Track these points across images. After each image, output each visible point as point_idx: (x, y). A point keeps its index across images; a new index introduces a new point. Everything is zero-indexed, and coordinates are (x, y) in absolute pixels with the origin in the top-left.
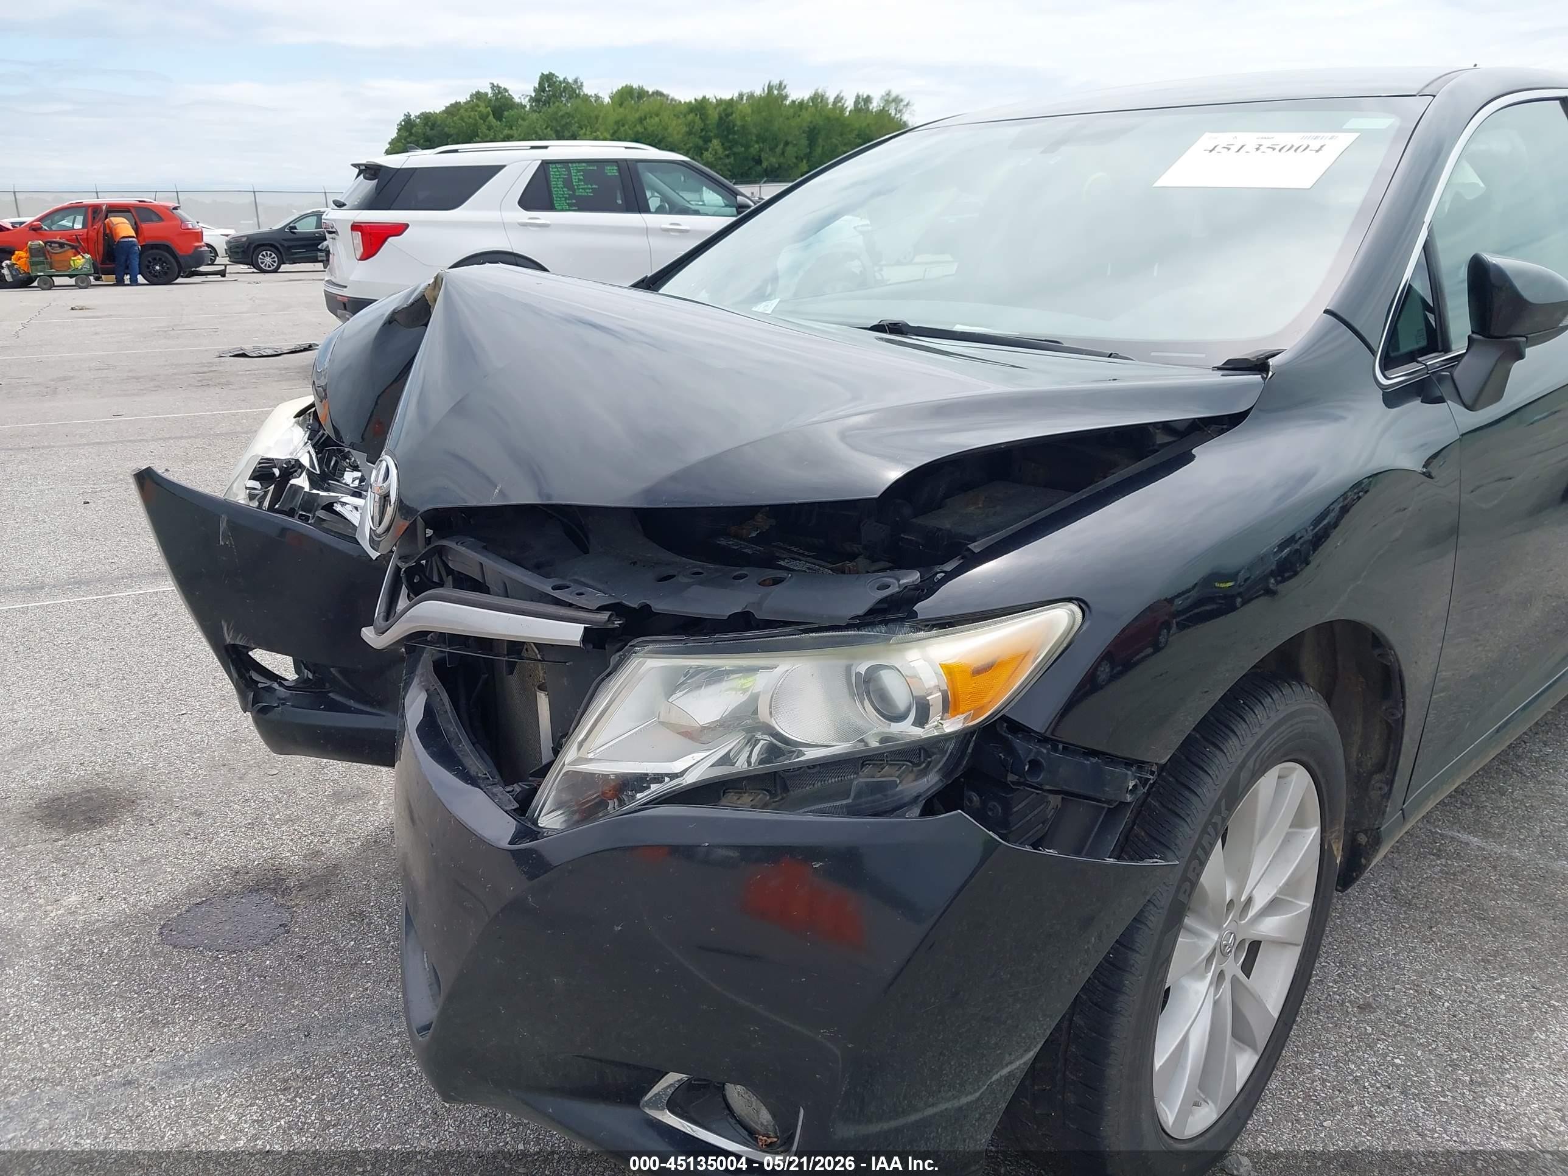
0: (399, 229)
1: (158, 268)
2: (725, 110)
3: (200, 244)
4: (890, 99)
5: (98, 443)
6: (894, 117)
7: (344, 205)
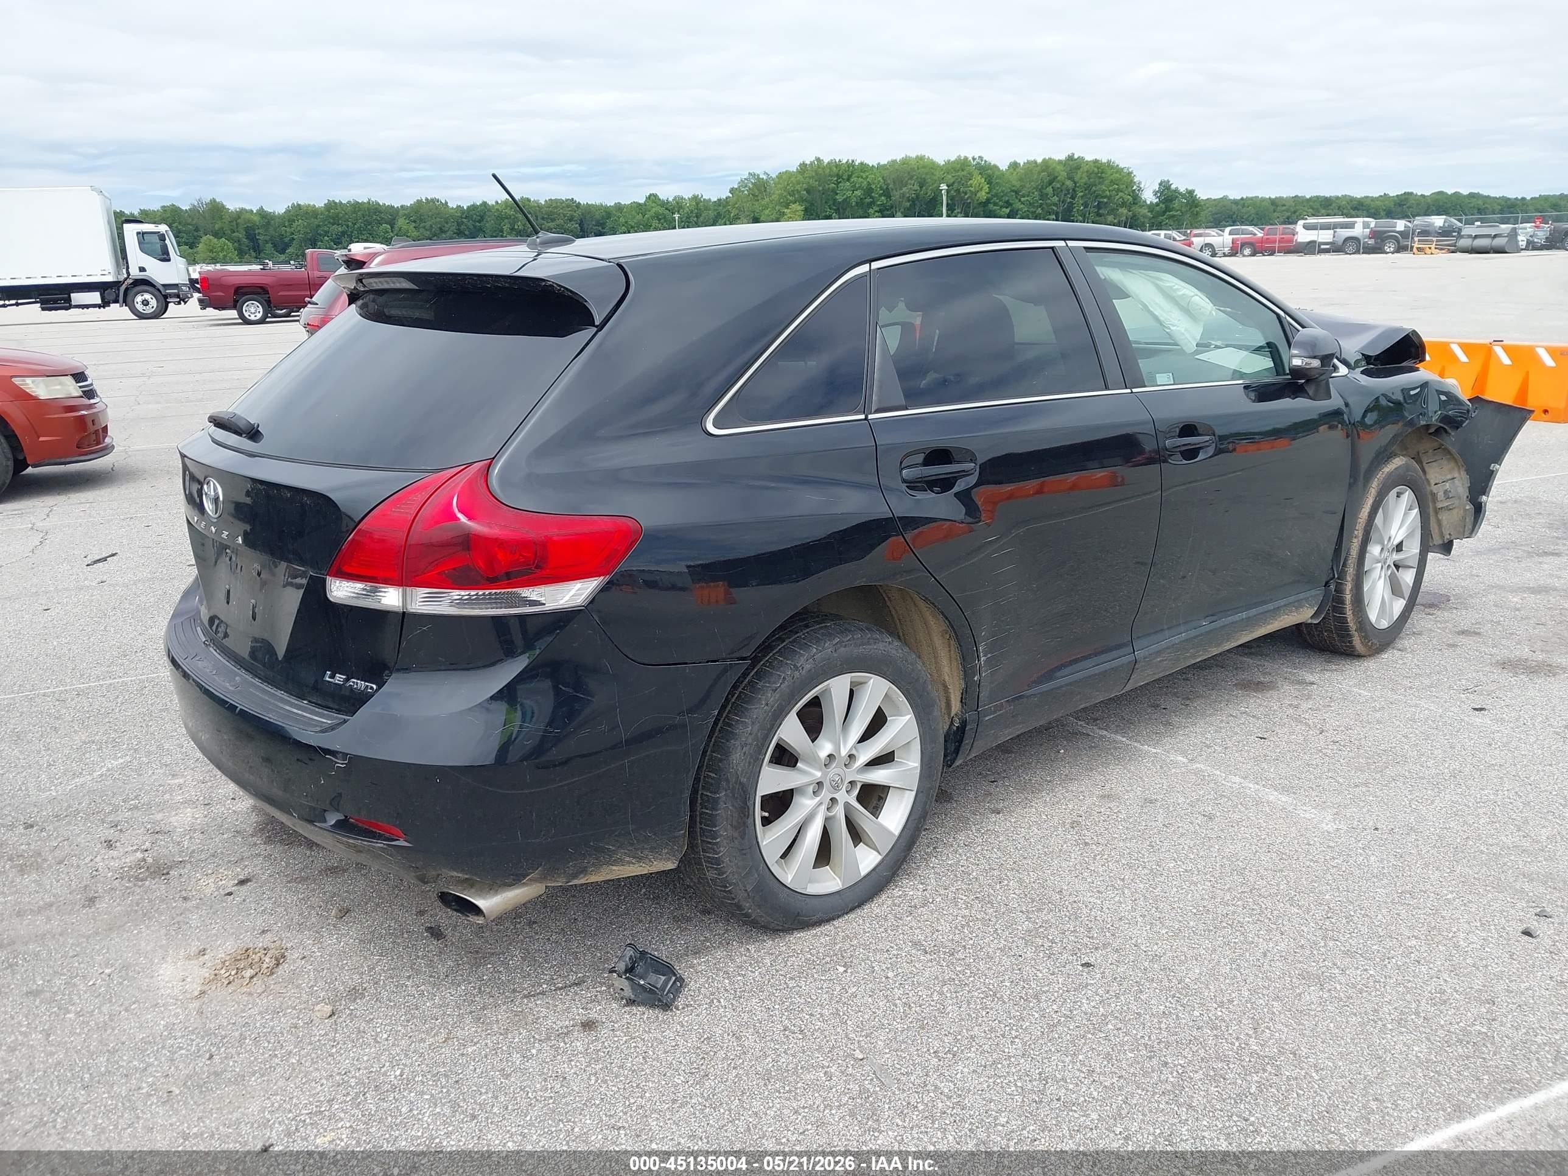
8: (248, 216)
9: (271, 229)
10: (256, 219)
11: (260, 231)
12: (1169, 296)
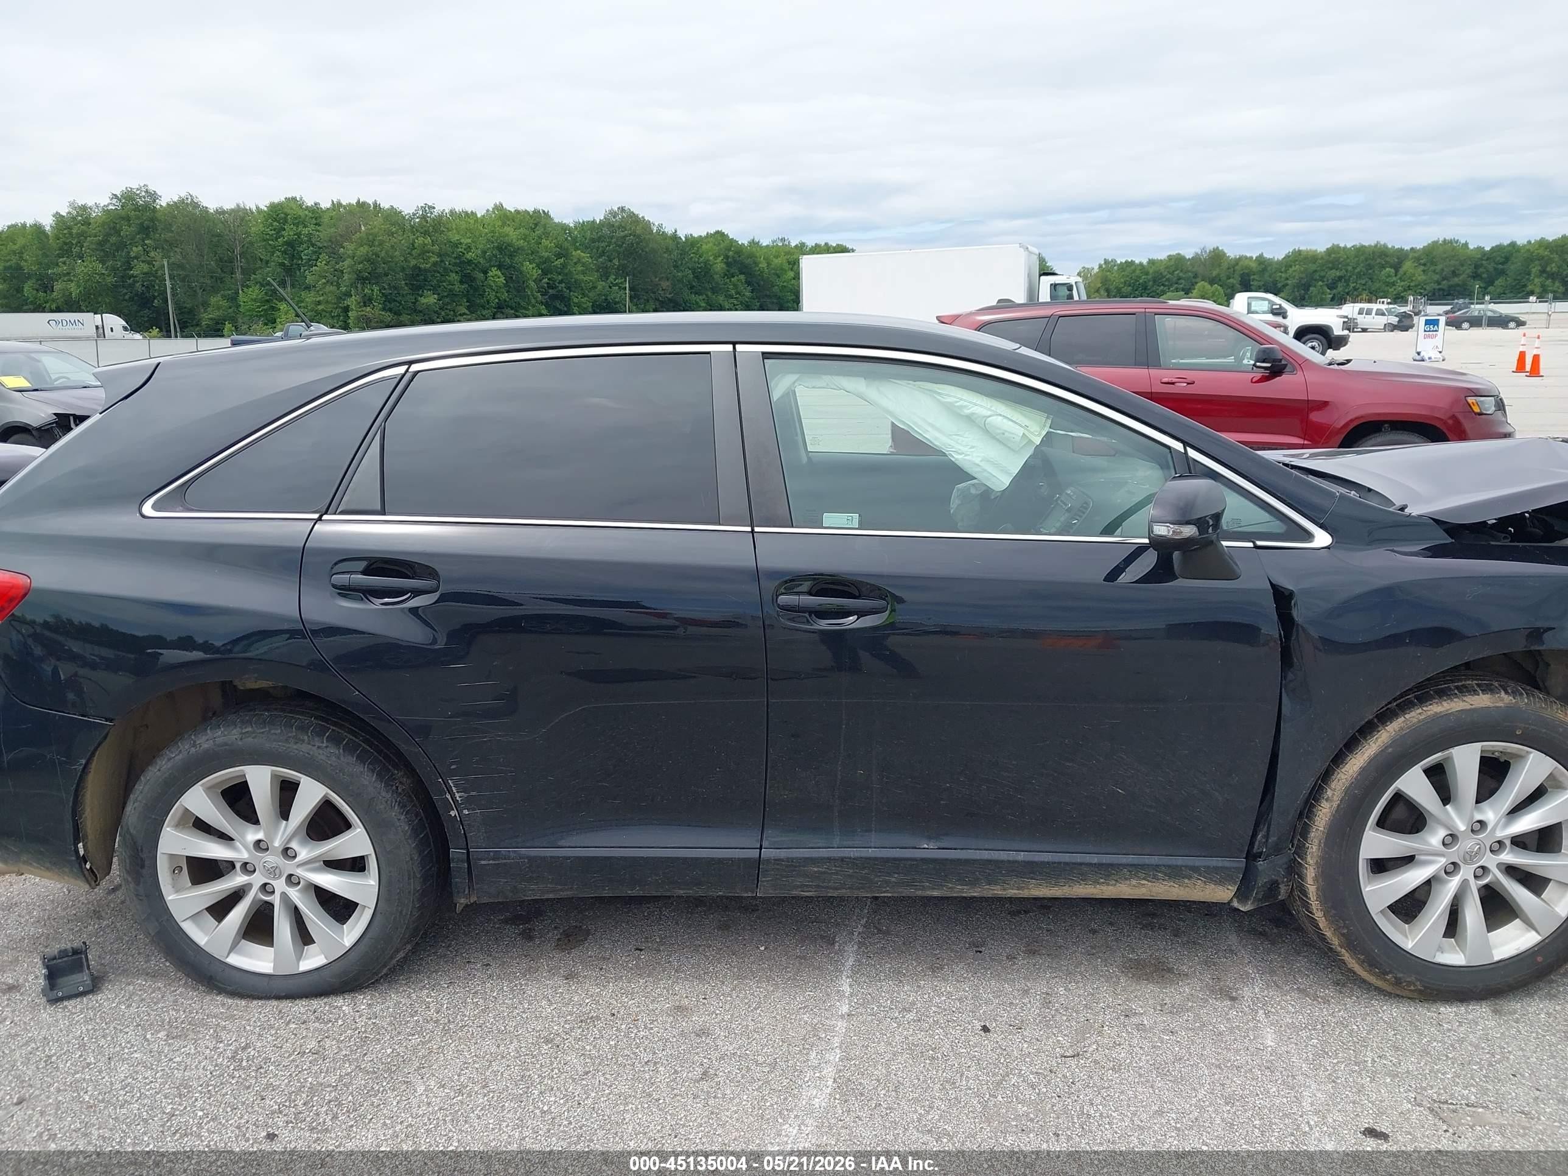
8: (1247, 262)
9: (1267, 275)
10: (1253, 265)
11: (1255, 277)
12: (952, 410)
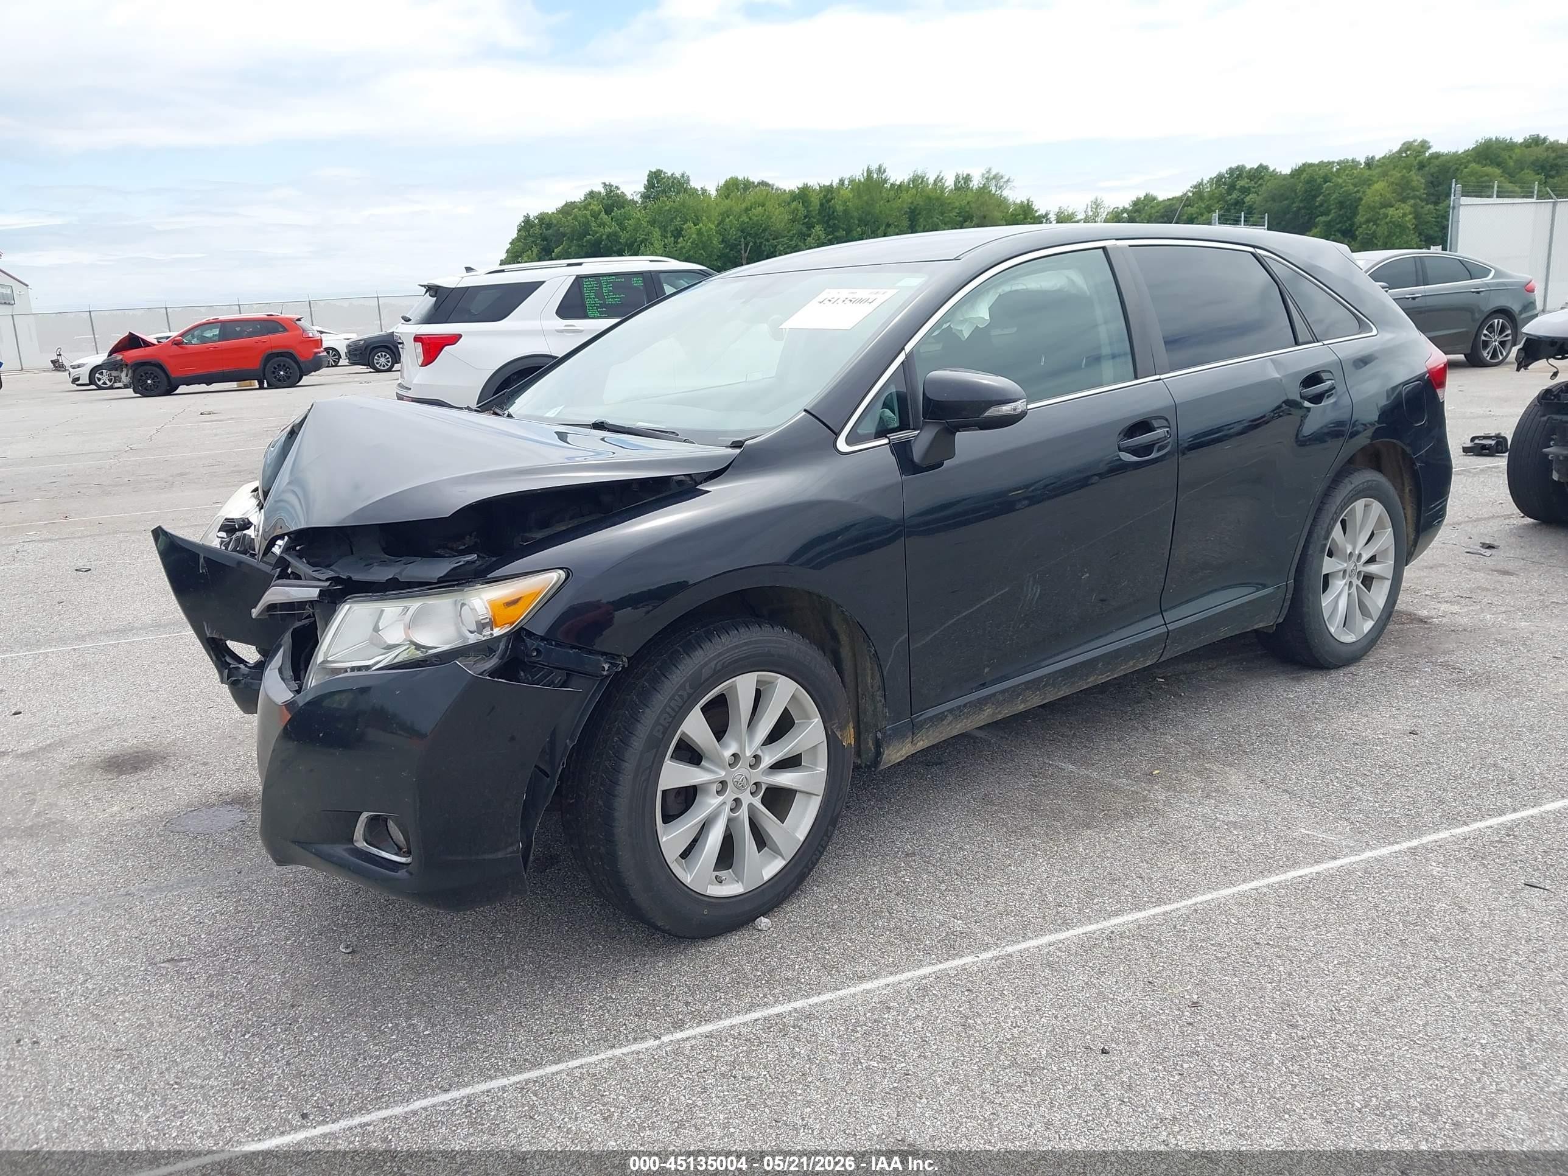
0: (454, 339)
1: (282, 373)
2: (825, 196)
3: (319, 350)
4: (991, 176)
5: (196, 525)
6: (994, 194)
7: (410, 320)
